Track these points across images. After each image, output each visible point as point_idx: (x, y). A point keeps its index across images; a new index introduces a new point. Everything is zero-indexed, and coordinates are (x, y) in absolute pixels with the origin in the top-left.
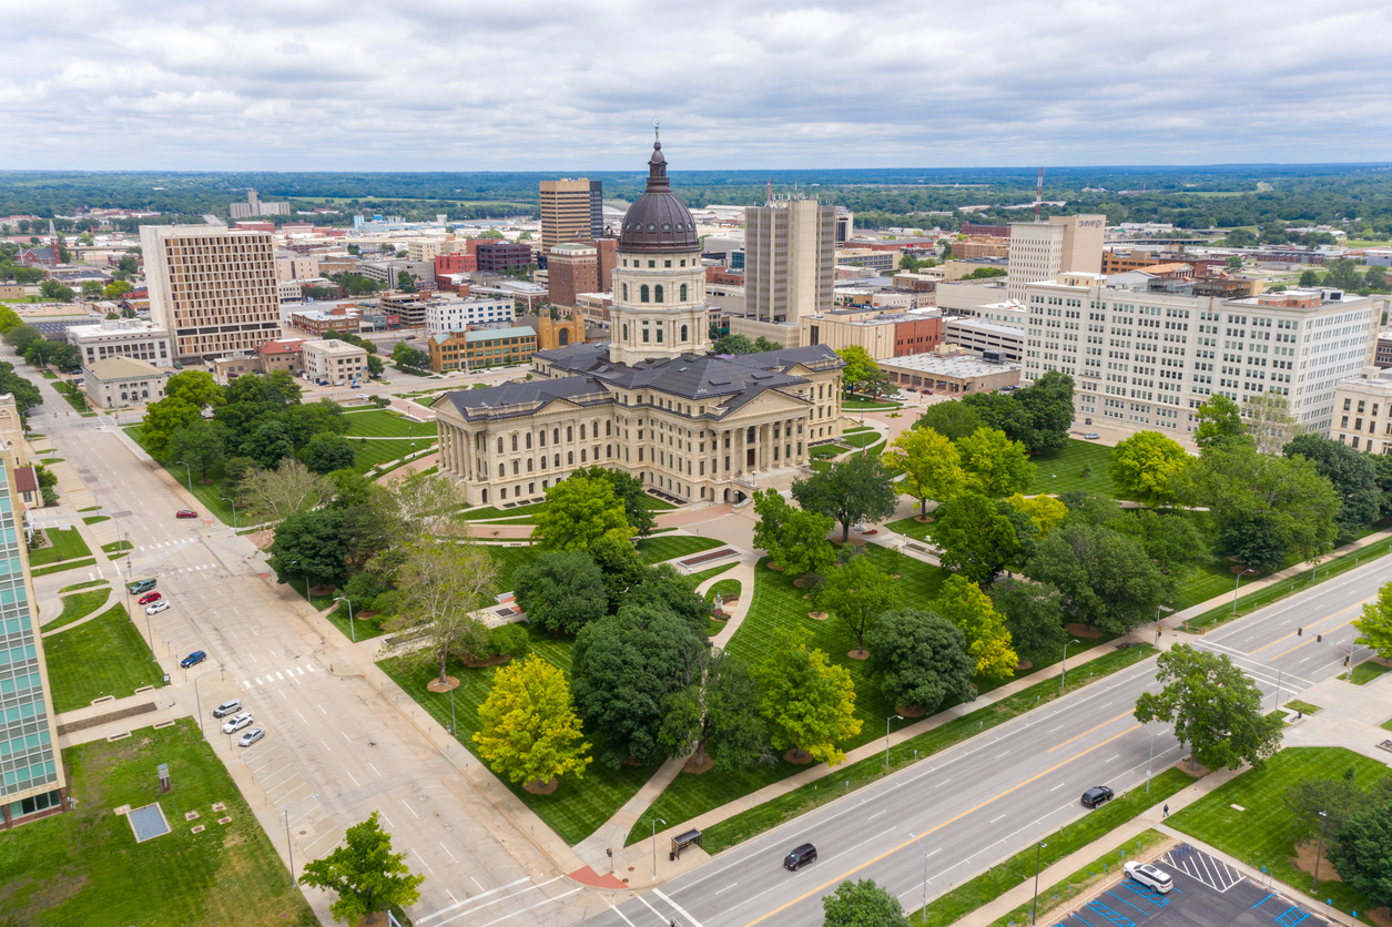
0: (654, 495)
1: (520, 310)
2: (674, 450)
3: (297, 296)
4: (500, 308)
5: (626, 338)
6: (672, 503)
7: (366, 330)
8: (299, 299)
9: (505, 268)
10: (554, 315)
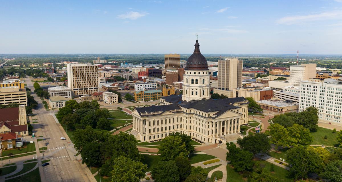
0: (194, 140)
1: (158, 86)
2: (201, 127)
3: (104, 81)
4: (153, 85)
5: (187, 94)
6: (199, 143)
7: (120, 90)
8: (105, 82)
9: (155, 75)
10: (167, 87)
